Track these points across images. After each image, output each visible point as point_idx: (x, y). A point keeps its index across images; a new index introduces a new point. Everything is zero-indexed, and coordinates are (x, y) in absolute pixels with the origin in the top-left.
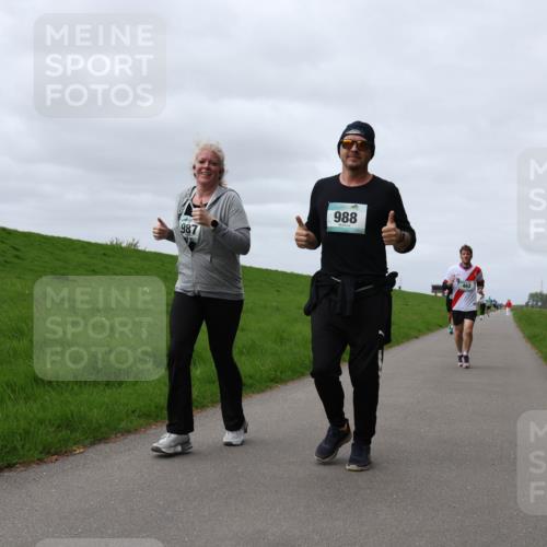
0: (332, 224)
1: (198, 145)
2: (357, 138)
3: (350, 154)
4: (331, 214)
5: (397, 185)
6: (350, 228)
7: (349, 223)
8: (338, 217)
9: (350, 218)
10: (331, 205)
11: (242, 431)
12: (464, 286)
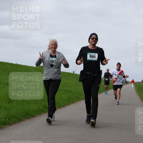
6: (94, 59)
12: (117, 77)
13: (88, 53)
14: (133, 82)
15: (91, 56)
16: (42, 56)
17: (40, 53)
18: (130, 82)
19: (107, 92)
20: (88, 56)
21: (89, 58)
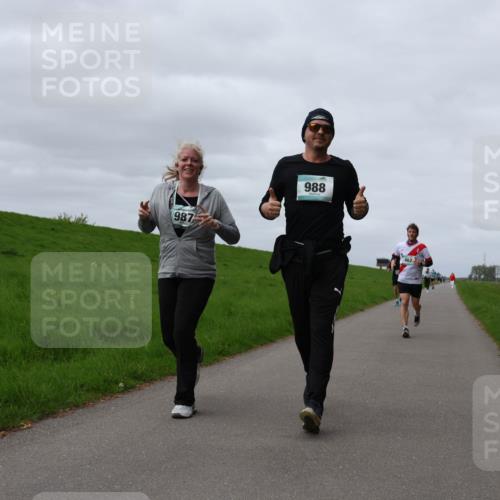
3: (317, 136)
6: (320, 196)
7: (318, 192)
9: (319, 188)
12: (406, 260)
13: (300, 177)
15: (308, 187)
20: (301, 185)
21: (302, 192)
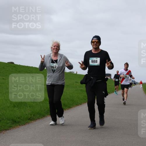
0: (91, 63)
1: (53, 42)
2: (96, 40)
3: (94, 44)
4: (90, 61)
5: (107, 52)
6: (96, 64)
7: (95, 63)
8: (92, 61)
9: (96, 61)
10: (90, 58)
11: (62, 117)
14: (141, 83)
16: (43, 59)
17: (41, 56)
18: (139, 83)
19: (117, 92)
